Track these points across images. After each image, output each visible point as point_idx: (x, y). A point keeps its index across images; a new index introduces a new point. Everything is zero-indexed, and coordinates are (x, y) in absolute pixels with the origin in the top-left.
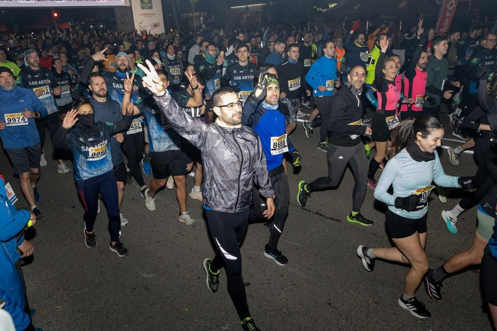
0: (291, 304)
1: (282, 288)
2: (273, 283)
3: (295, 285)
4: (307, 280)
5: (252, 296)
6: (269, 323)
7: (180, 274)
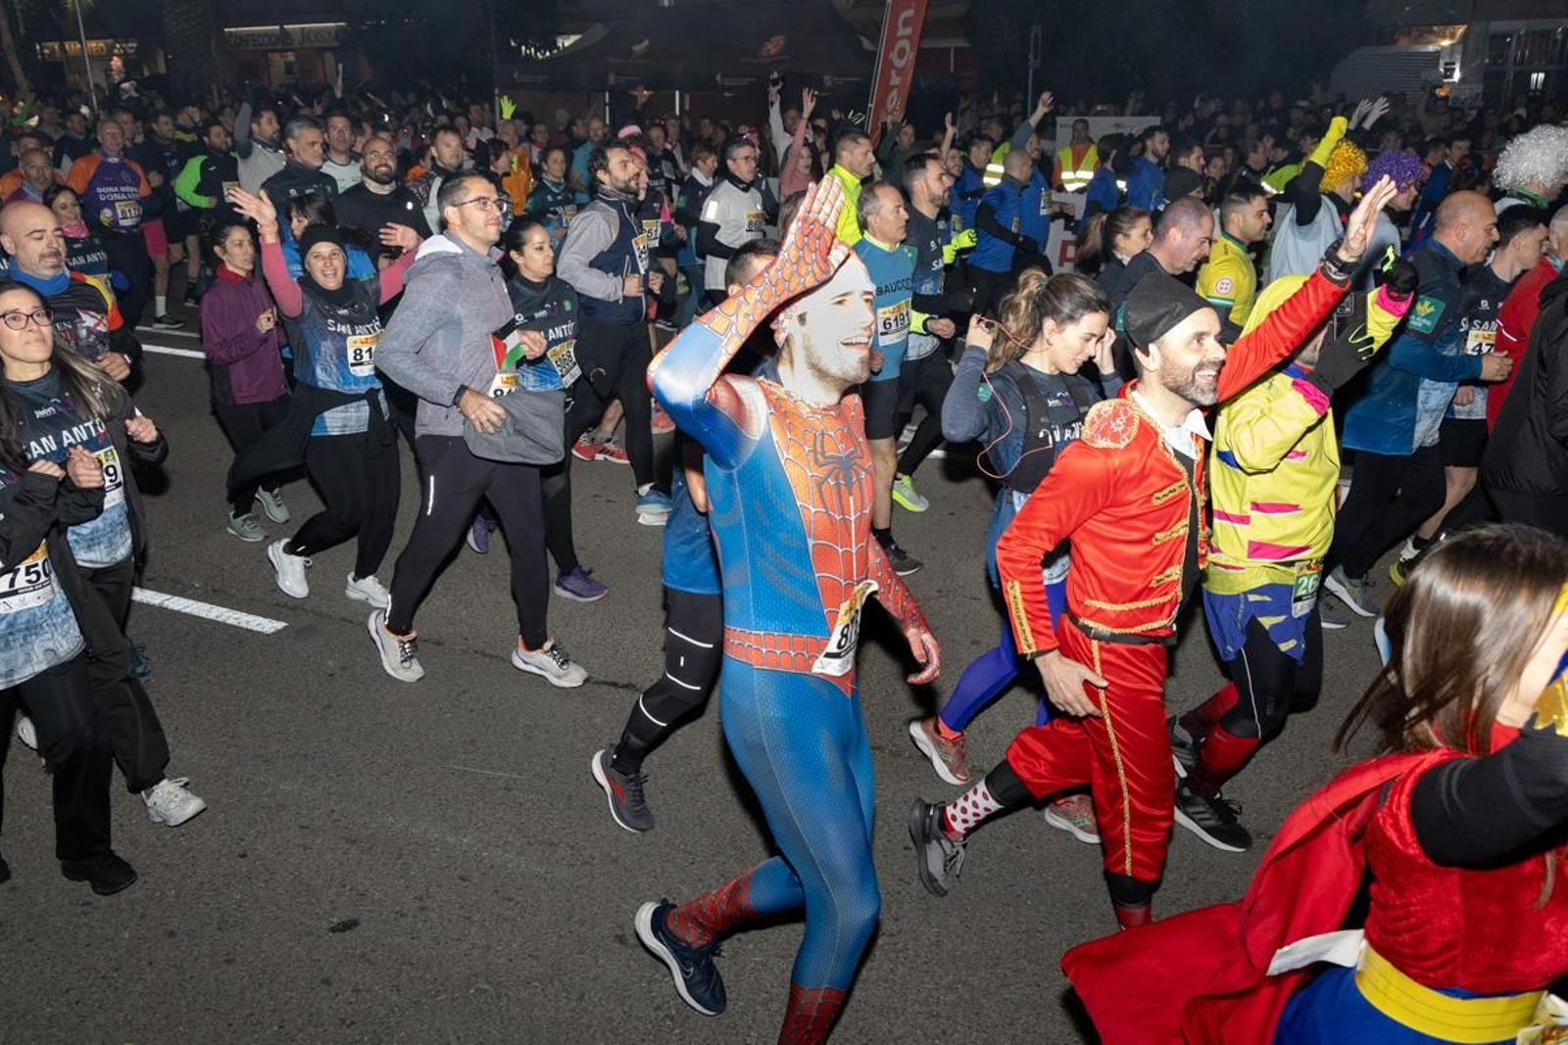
0: (500, 962)
1: (469, 918)
2: (435, 905)
3: (511, 899)
4: (545, 879)
5: (369, 961)
6: (433, 1033)
7: (98, 931)
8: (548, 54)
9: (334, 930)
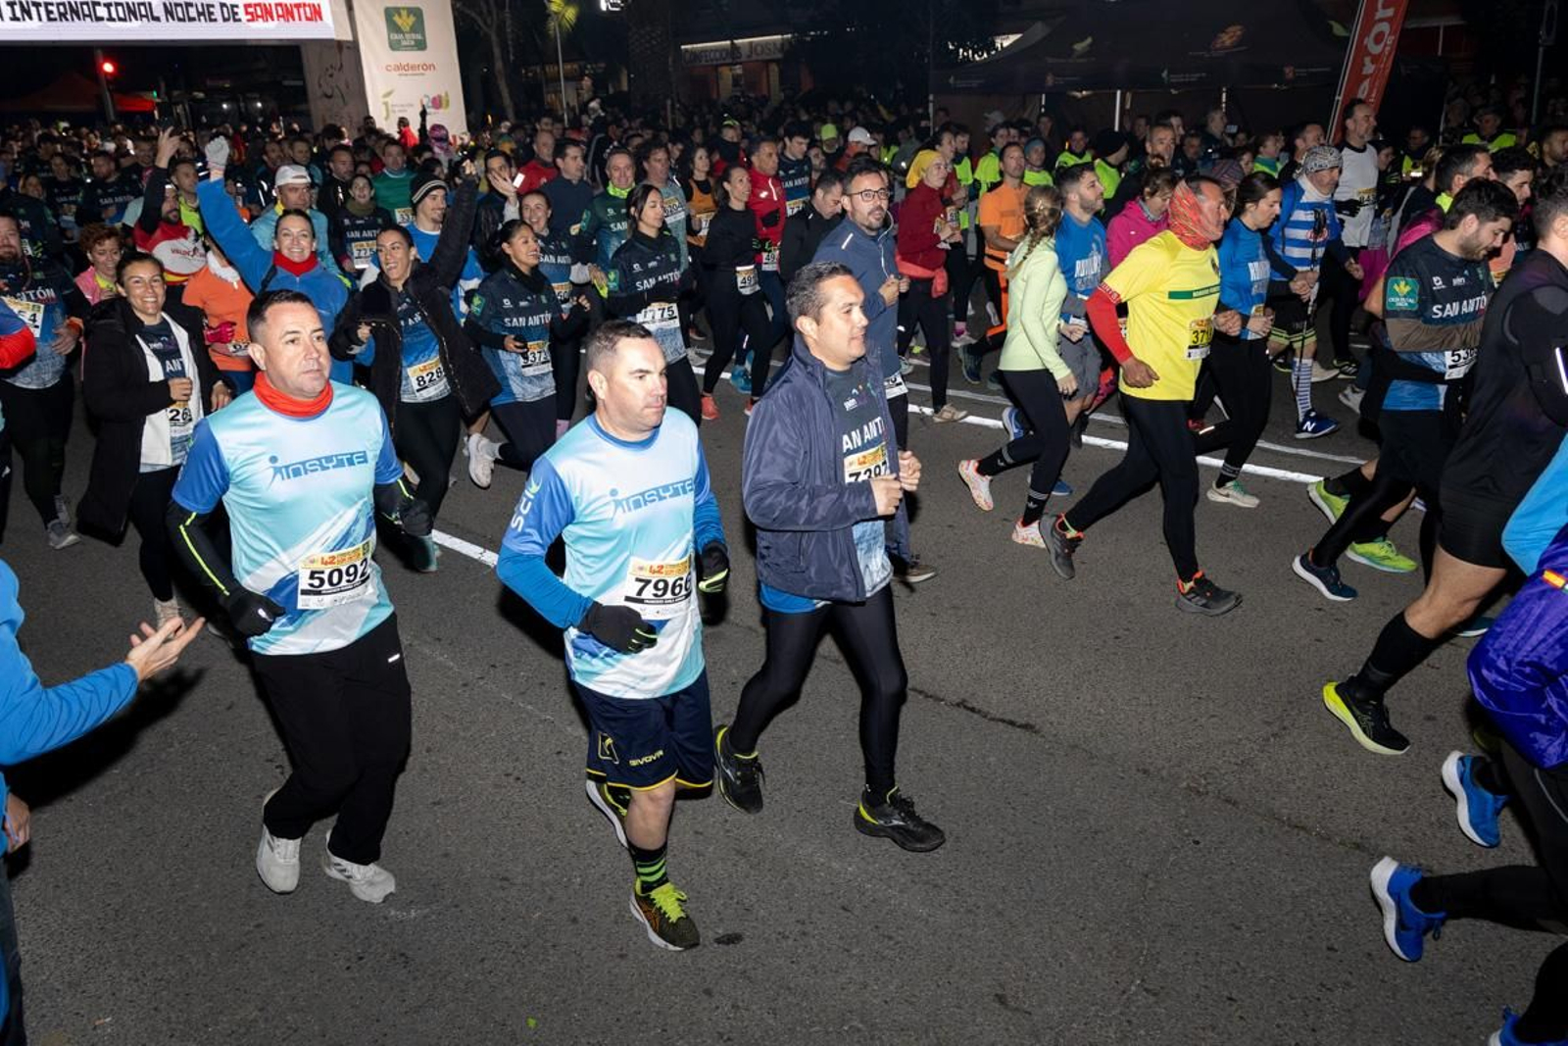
0: (876, 1002)
1: (847, 950)
2: (816, 932)
3: (890, 938)
4: (927, 922)
7: (513, 907)
8: (985, 55)
9: (718, 941)
